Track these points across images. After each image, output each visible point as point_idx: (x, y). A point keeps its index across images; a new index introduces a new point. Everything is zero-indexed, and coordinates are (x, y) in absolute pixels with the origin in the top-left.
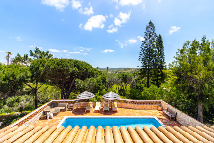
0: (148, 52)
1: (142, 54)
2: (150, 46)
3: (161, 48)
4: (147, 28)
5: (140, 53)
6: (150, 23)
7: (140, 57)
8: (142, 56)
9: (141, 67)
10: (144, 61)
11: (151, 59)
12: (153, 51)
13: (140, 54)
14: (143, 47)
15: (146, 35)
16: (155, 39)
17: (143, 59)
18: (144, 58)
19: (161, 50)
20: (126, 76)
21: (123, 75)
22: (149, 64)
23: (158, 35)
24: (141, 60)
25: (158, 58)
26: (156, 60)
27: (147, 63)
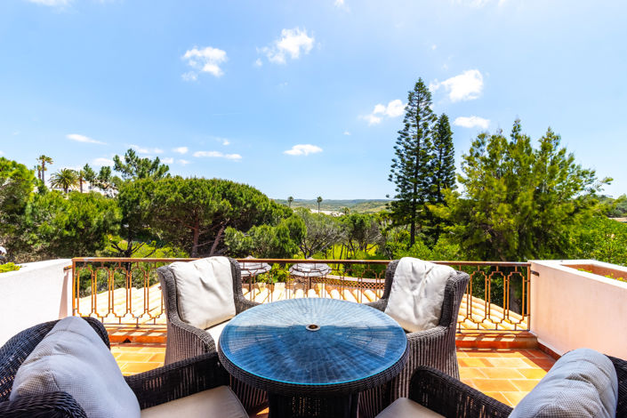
0: (412, 160)
1: (399, 165)
2: (419, 144)
3: (447, 148)
4: (410, 99)
5: (394, 160)
6: (420, 86)
7: (392, 171)
8: (397, 170)
9: (396, 197)
10: (403, 183)
11: (422, 178)
12: (426, 157)
13: (394, 163)
14: (401, 147)
15: (408, 115)
16: (431, 125)
17: (399, 177)
18: (402, 175)
19: (446, 154)
20: (362, 222)
21: (355, 221)
22: (415, 190)
23: (439, 116)
24: (395, 179)
25: (438, 174)
26: (434, 181)
27: (409, 188)
